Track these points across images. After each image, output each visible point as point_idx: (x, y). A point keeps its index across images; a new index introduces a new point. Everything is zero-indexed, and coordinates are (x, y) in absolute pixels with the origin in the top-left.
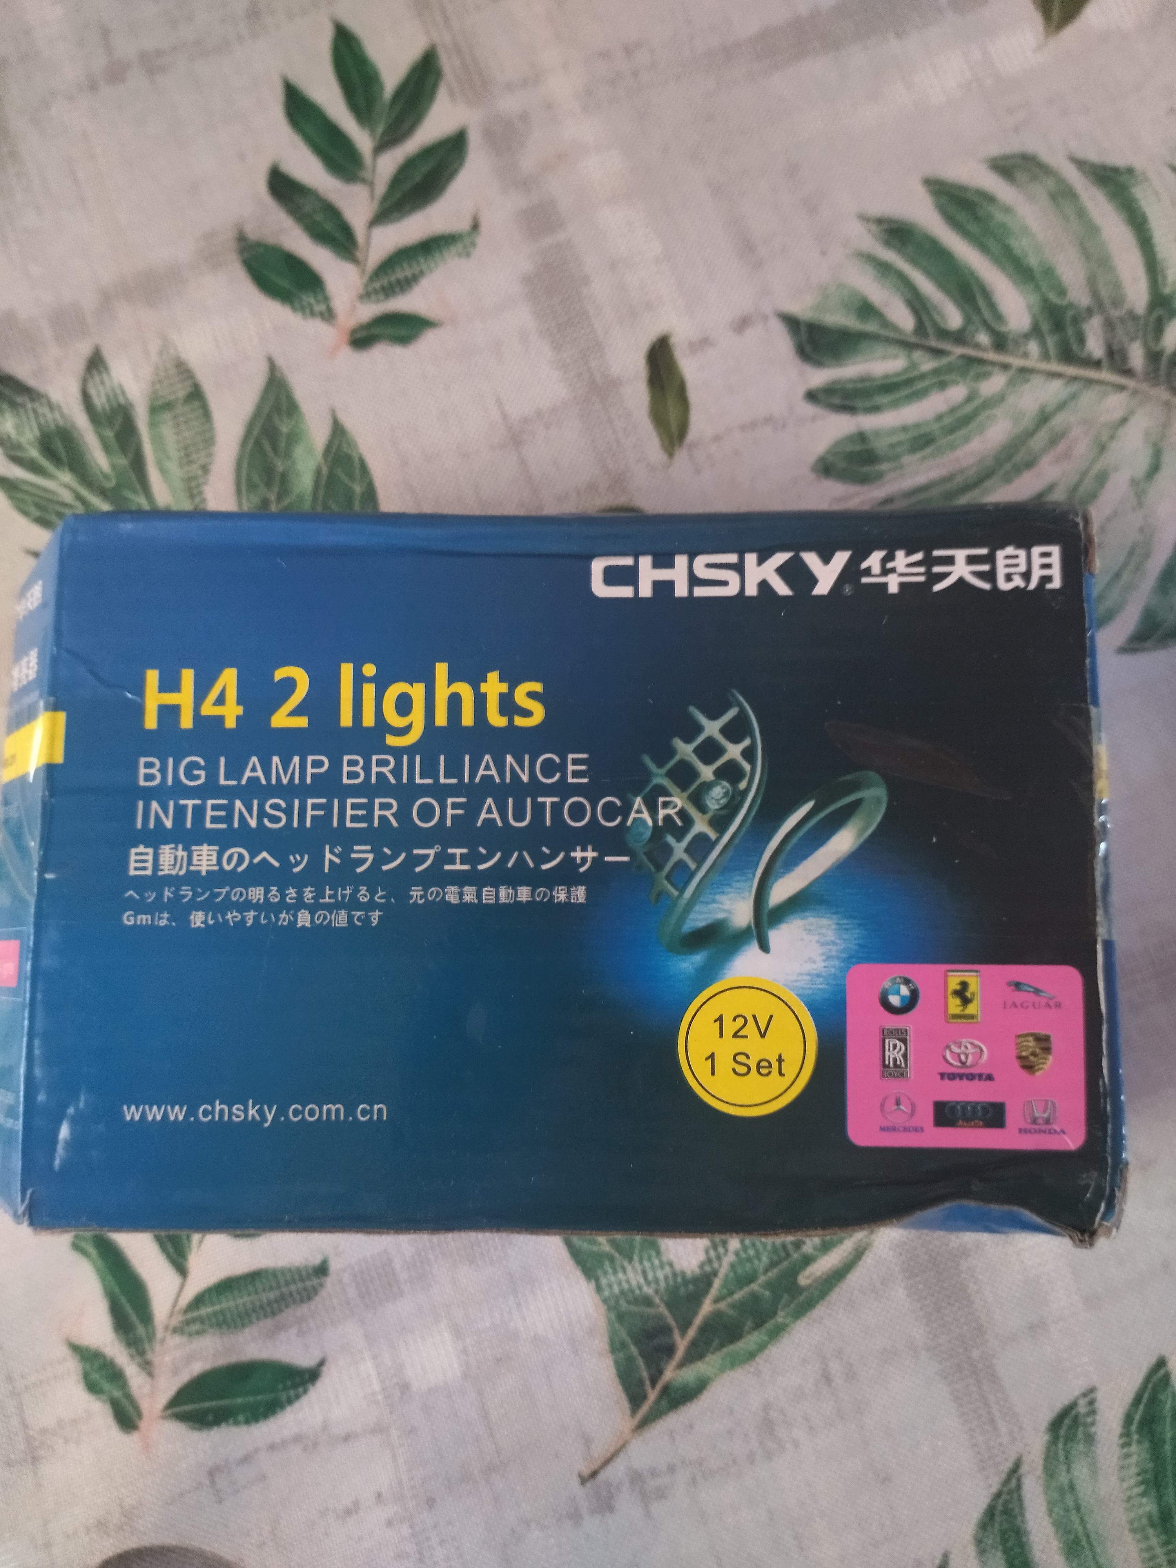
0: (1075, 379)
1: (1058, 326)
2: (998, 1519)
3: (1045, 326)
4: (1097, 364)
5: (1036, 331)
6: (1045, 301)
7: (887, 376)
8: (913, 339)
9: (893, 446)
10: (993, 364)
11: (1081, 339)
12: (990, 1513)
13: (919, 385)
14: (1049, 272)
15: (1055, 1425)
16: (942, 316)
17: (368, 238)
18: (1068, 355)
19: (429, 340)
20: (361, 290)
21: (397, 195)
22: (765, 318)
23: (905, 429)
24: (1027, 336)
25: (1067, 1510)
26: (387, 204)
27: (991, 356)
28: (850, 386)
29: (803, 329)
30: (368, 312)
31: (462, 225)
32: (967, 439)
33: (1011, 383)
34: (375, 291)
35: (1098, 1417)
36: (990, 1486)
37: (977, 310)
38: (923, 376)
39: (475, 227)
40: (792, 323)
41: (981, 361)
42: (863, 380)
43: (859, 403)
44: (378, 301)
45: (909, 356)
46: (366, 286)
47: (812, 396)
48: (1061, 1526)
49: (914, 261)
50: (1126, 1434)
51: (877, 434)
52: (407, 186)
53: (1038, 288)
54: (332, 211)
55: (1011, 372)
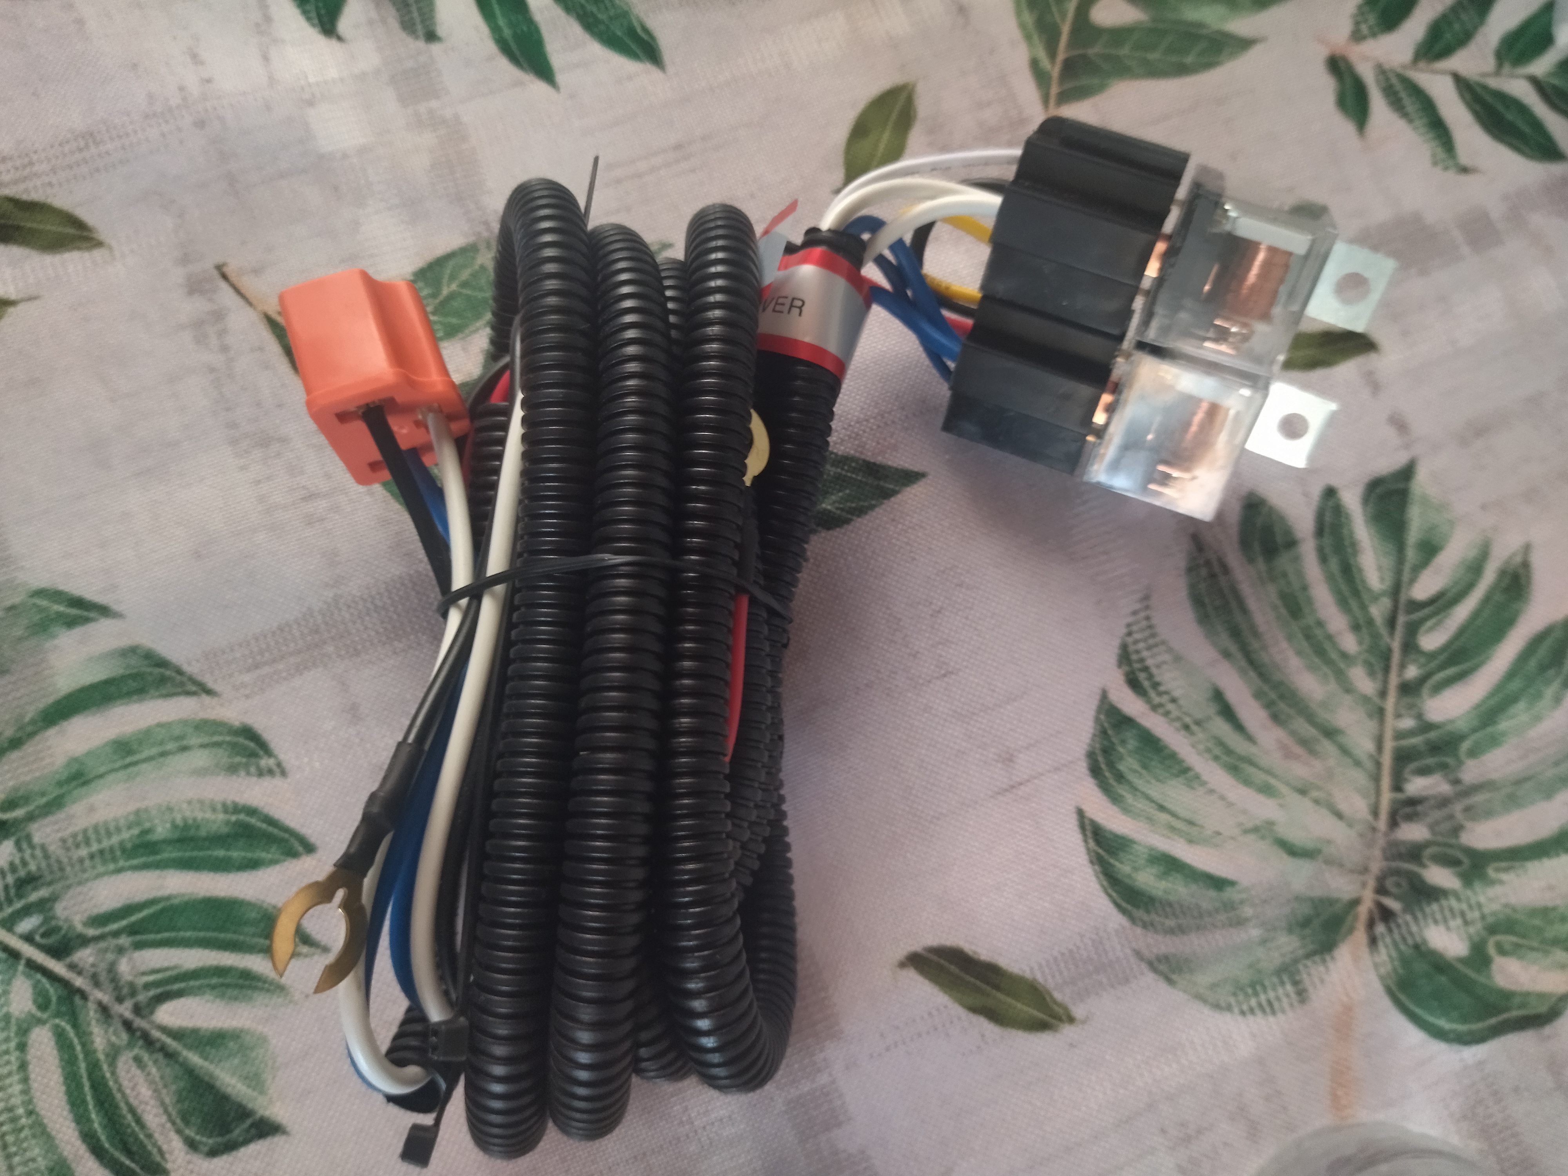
0: (1378, 765)
1: (1435, 748)
2: (157, 671)
3: (1432, 735)
4: (1397, 787)
5: (1426, 727)
6: (1462, 738)
7: (1360, 570)
8: (1403, 598)
9: (1285, 575)
10: (1385, 682)
11: (1424, 772)
12: (163, 663)
13: (1354, 604)
14: (1494, 741)
15: (249, 733)
16: (1431, 629)
17: (1443, 72)
18: (1403, 758)
19: (1345, 127)
20: (1387, 66)
21: (1489, 99)
22: (1407, 446)
23: (1305, 588)
24: (1419, 716)
25: (162, 743)
26: (1479, 90)
27: (1394, 680)
28: (1345, 531)
29: (1401, 486)
30: (1367, 73)
31: (1464, 158)
32: (1299, 653)
33: (1366, 699)
34: (1387, 79)
35: (255, 779)
36: (189, 664)
37: (1442, 667)
38: (1364, 607)
39: (1465, 170)
40: (1407, 473)
41: (1387, 670)
42: (1354, 544)
43: (1327, 540)
44: (1378, 81)
45: (1383, 594)
46: (1392, 71)
47: (1330, 493)
48: (146, 736)
49: (1486, 600)
50: (237, 809)
51: (1297, 559)
52: (1500, 107)
53: (1474, 730)
54: (1464, 38)
55: (1377, 700)
